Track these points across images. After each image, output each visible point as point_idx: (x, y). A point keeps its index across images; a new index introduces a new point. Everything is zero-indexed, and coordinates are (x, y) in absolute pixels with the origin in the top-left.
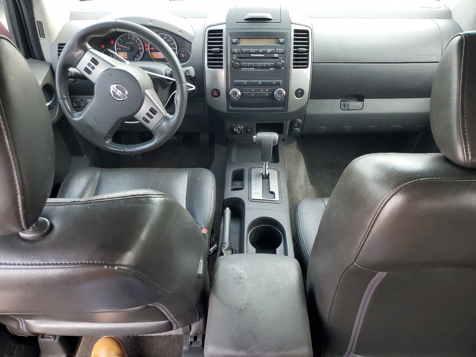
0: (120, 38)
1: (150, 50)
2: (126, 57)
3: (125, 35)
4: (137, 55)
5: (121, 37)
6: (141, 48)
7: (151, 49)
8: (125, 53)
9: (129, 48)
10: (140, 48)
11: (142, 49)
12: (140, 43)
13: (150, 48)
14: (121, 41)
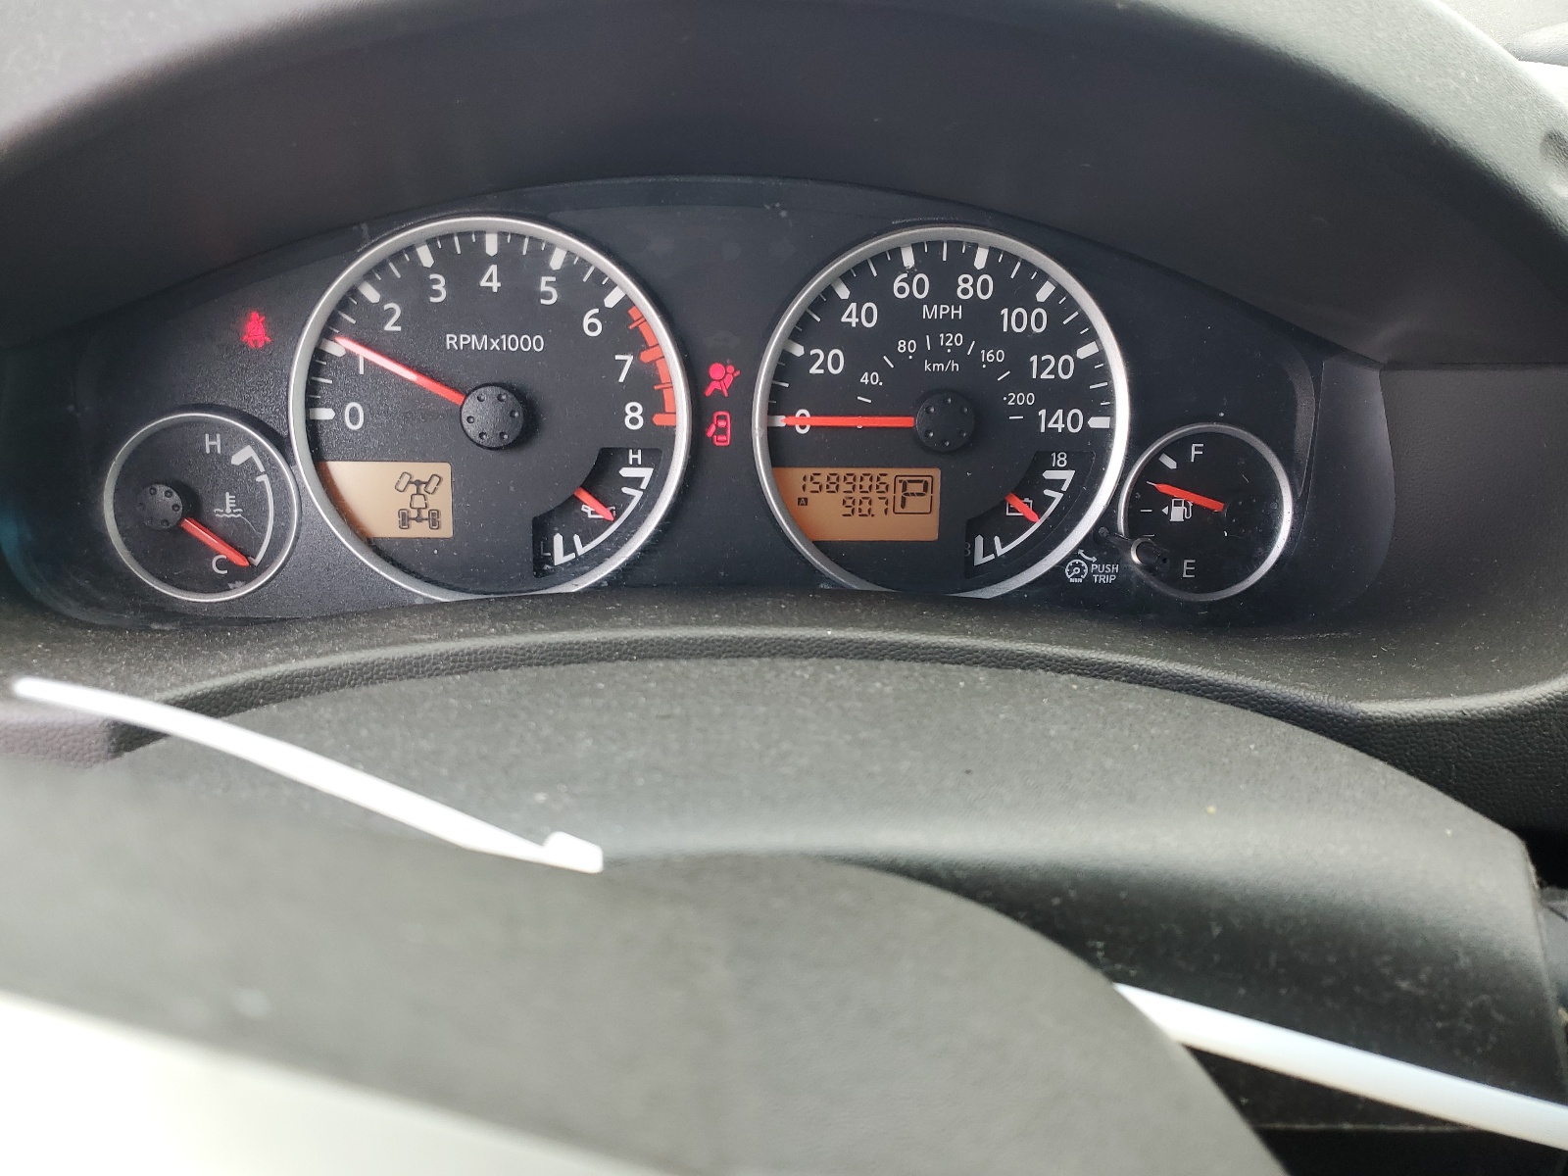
0: (368, 276)
1: (773, 435)
2: (434, 520)
3: (447, 238)
4: (584, 496)
5: (381, 266)
6: (655, 400)
7: (781, 421)
8: (421, 470)
9: (480, 413)
10: (634, 415)
11: (659, 420)
12: (637, 341)
13: (772, 410)
14: (380, 315)
